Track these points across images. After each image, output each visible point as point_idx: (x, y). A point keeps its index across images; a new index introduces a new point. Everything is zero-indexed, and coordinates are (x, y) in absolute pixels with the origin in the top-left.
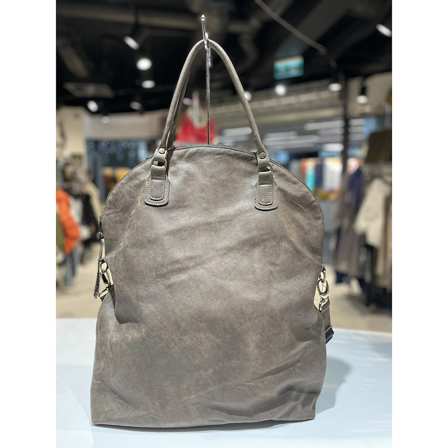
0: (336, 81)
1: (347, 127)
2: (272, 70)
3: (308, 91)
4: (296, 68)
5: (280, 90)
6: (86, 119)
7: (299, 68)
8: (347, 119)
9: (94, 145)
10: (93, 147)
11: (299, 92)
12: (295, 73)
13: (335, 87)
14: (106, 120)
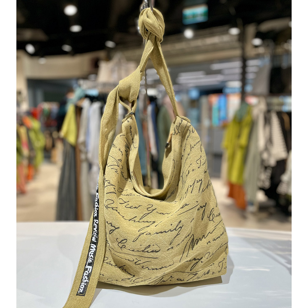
0: (235, 25)
1: (244, 67)
2: (181, 17)
3: (212, 35)
4: (201, 15)
5: (189, 33)
6: (27, 61)
7: (204, 14)
8: (244, 60)
11: (204, 36)
12: (200, 19)
13: (234, 31)
14: (43, 61)
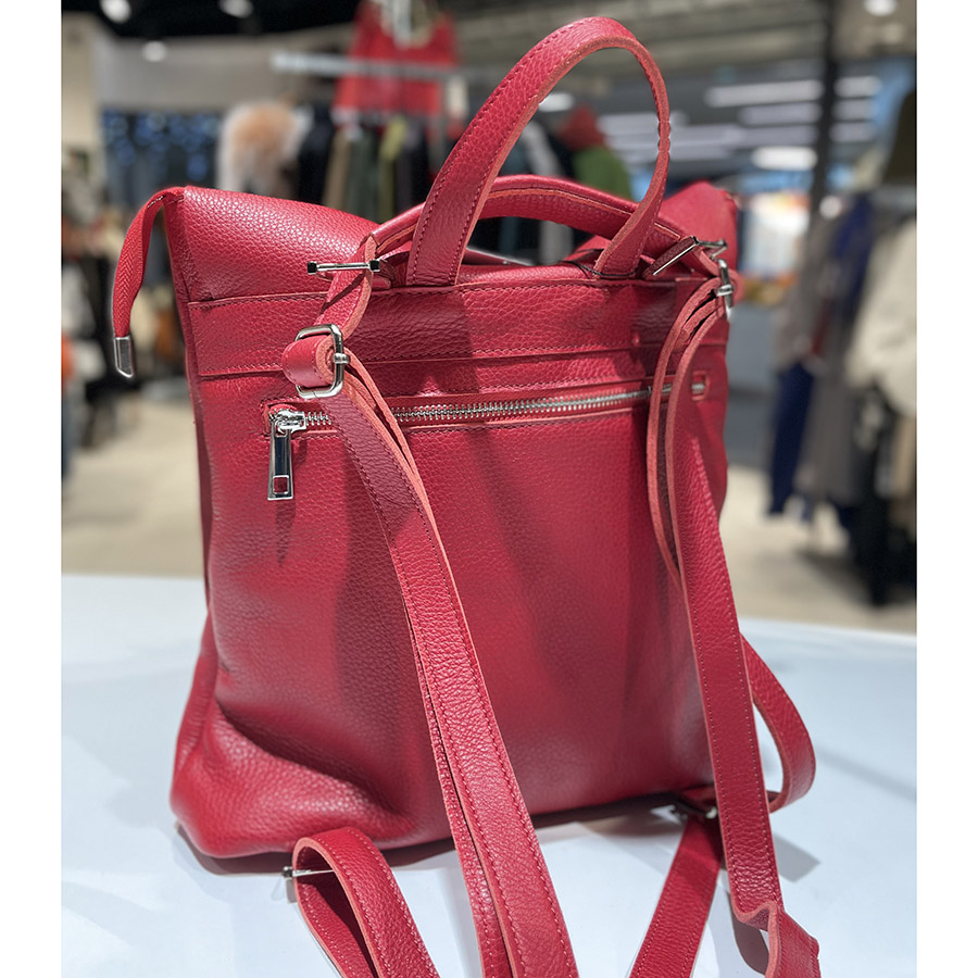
1: (829, 100)
6: (103, 50)
9: (124, 127)
10: (122, 132)
14: (155, 51)
